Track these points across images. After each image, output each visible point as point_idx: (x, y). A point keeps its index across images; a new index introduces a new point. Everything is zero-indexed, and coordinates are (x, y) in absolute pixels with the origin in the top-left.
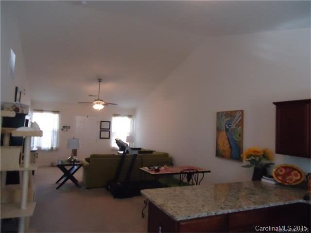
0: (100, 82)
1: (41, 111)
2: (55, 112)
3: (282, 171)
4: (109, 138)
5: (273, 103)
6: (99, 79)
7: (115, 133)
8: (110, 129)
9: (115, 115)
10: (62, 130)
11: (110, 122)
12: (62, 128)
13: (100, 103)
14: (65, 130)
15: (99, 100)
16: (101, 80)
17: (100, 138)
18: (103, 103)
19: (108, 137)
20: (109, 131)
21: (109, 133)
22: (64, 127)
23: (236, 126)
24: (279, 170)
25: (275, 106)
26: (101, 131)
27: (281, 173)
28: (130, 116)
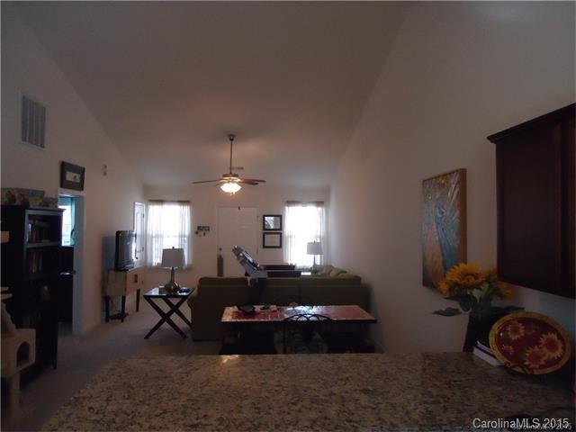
0: (232, 140)
1: (161, 202)
2: (182, 202)
3: (516, 331)
4: (280, 247)
5: (489, 138)
6: (230, 136)
7: (291, 237)
8: (281, 229)
9: (291, 203)
10: (197, 233)
11: (281, 216)
12: (196, 230)
13: (233, 182)
14: (201, 233)
15: (231, 174)
16: (234, 136)
17: (264, 247)
18: (239, 180)
19: (278, 245)
20: (281, 234)
21: (281, 237)
22: (199, 228)
23: (451, 211)
24: (509, 329)
25: (493, 146)
26: (264, 234)
27: (514, 337)
28: (319, 203)
